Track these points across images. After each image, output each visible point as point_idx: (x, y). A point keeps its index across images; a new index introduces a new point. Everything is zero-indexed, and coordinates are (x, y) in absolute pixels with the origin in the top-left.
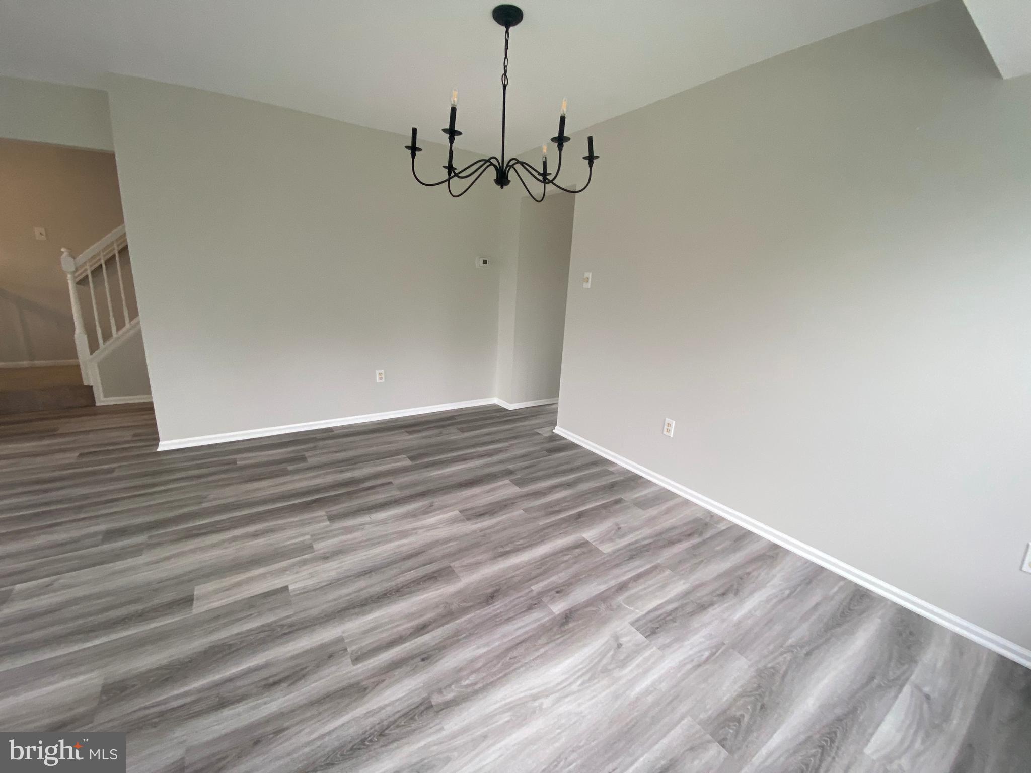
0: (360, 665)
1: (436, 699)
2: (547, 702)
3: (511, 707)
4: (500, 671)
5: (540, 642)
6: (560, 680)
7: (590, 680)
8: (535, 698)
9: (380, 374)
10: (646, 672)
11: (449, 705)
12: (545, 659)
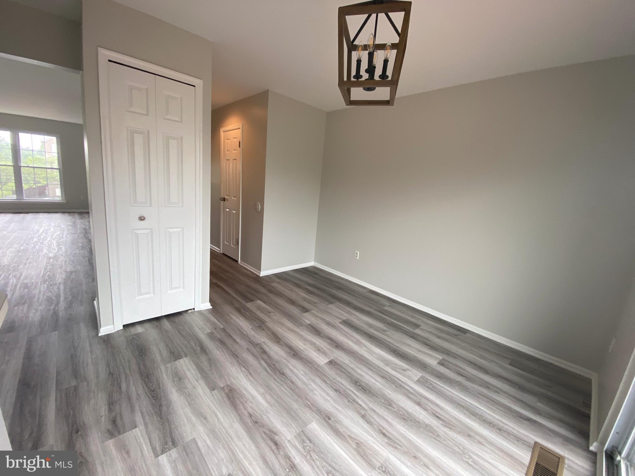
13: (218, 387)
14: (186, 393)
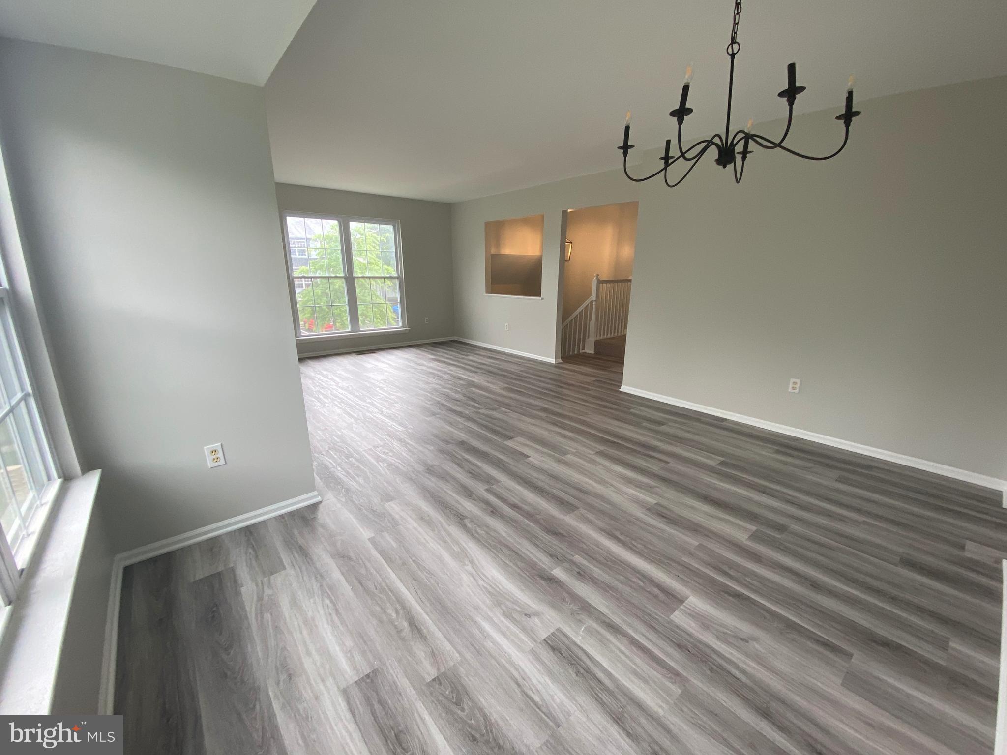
0: (486, 493)
1: (467, 521)
2: (469, 568)
3: (463, 550)
4: (489, 544)
5: (519, 563)
6: (487, 575)
7: (489, 592)
8: (472, 562)
9: (795, 383)
10: (504, 634)
11: (464, 527)
12: (504, 567)
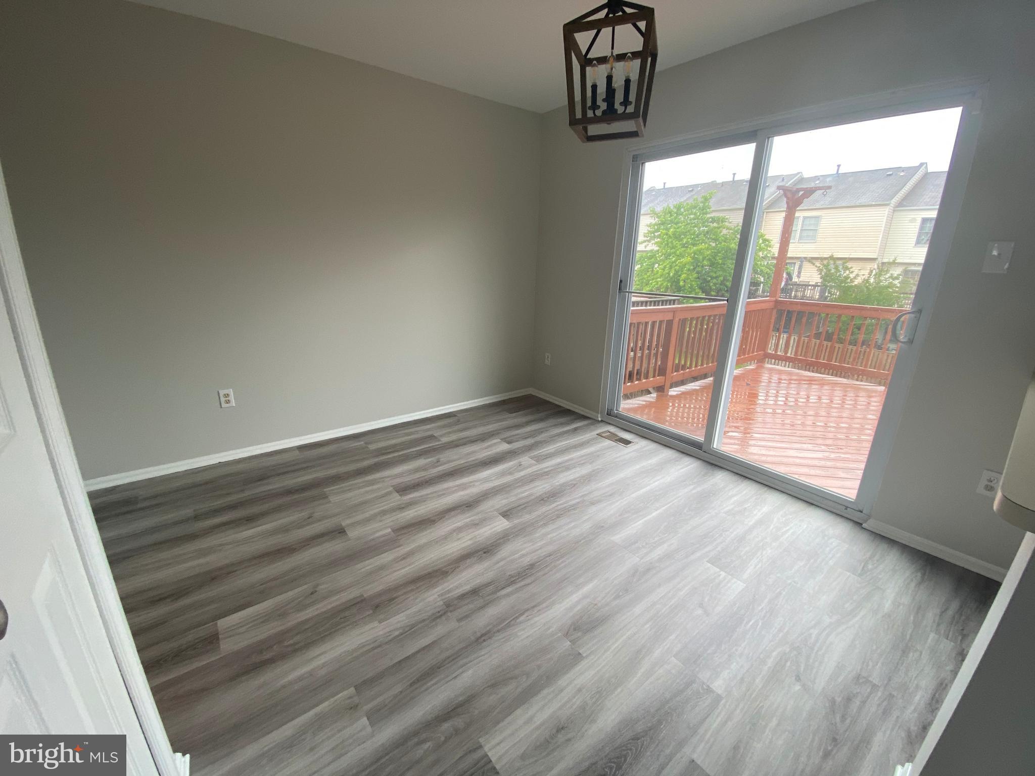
13: (572, 648)
14: (595, 703)
